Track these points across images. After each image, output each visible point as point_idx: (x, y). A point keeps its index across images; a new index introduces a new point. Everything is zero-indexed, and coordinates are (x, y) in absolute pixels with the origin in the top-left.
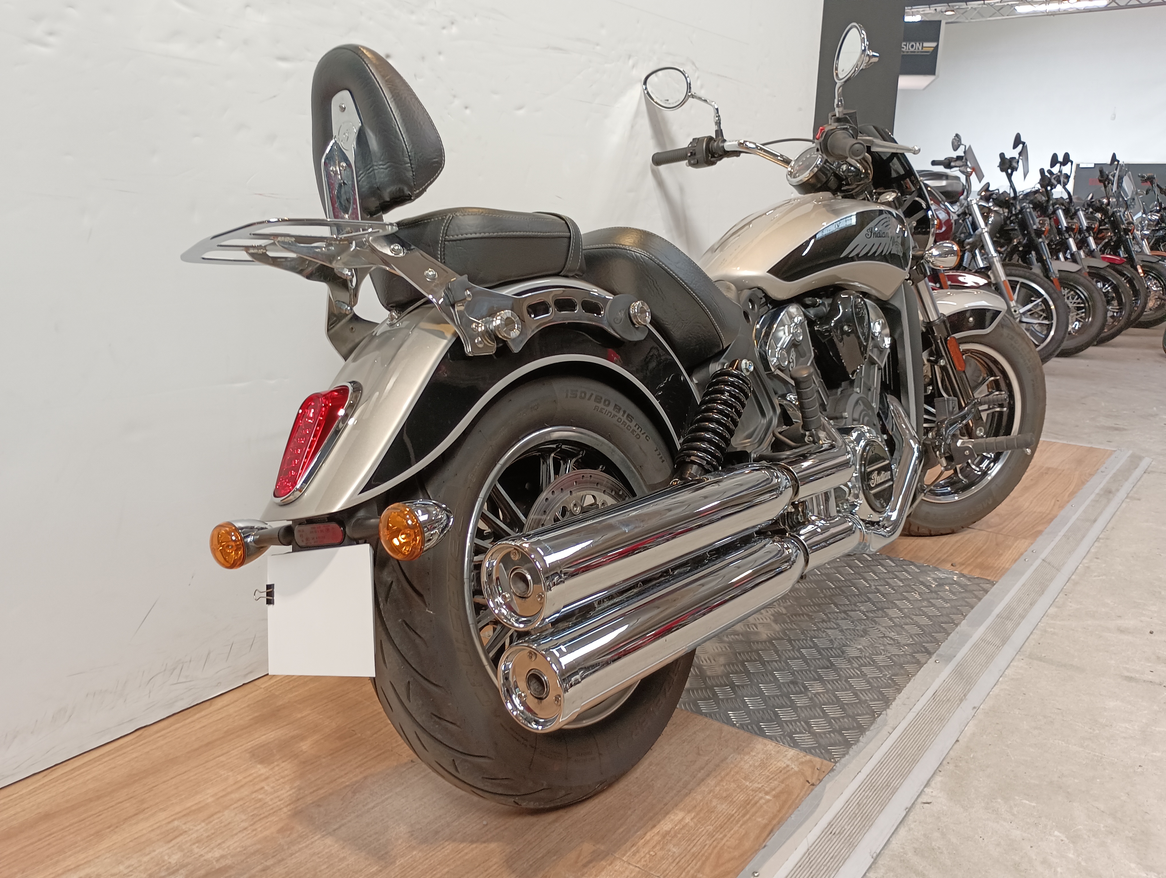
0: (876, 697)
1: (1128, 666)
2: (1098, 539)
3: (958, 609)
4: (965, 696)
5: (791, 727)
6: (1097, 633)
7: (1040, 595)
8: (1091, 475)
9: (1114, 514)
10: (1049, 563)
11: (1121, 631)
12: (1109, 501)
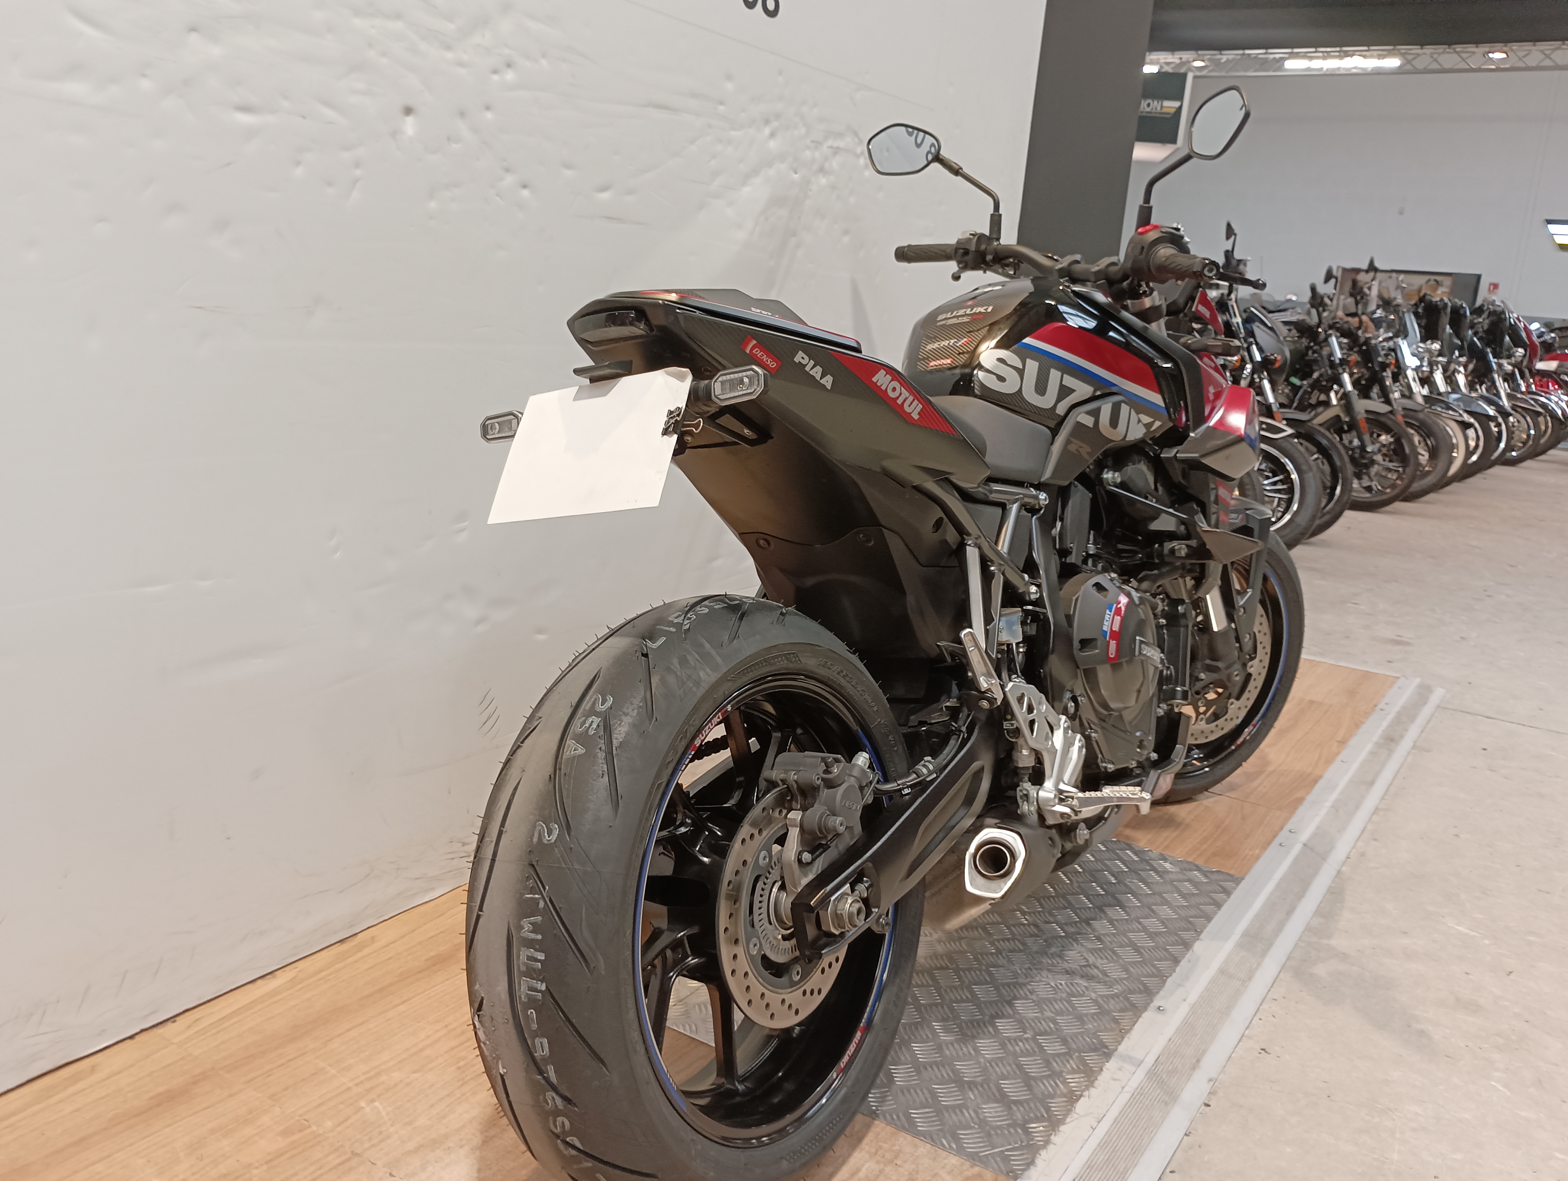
0: (1074, 1065)
5: (954, 1116)
8: (1367, 714)
10: (1312, 850)
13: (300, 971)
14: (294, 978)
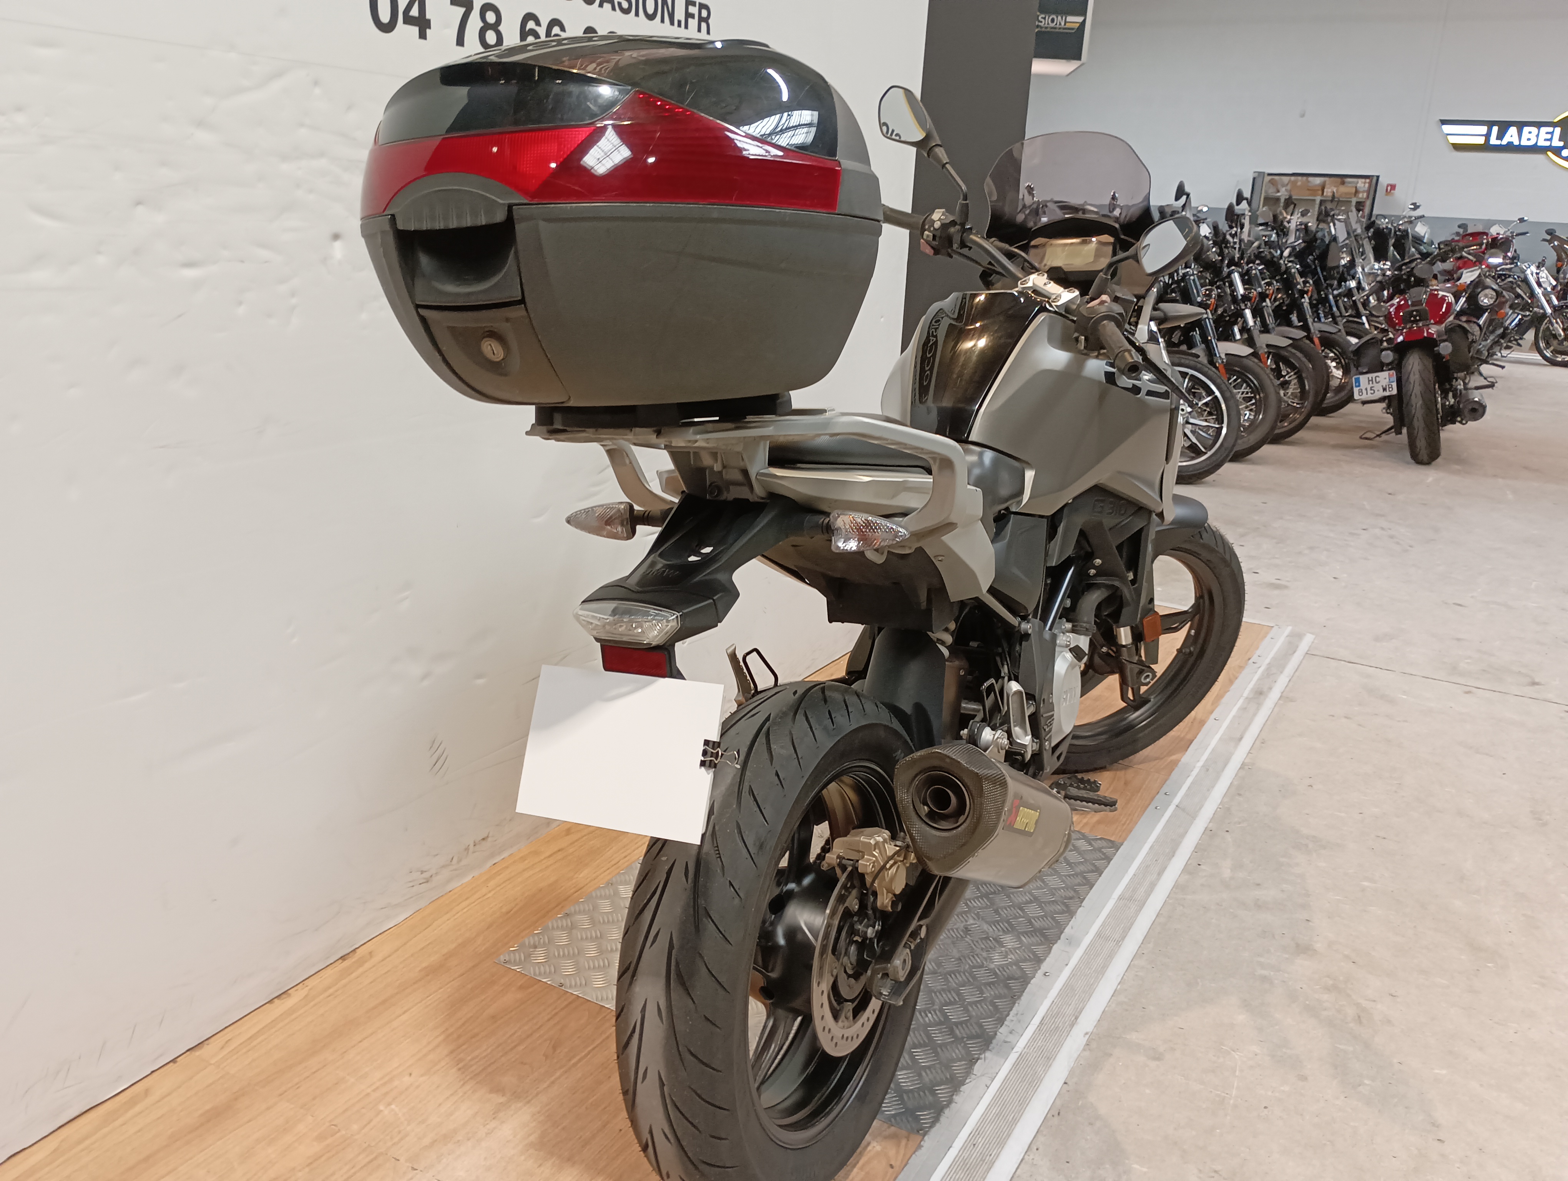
0: (973, 1031)
1: (1262, 960)
2: (1243, 766)
3: (1075, 891)
4: (1076, 1018)
6: (1231, 910)
7: (1170, 859)
9: (1264, 725)
10: (1183, 810)
11: (1259, 905)
12: (1259, 705)
13: (311, 989)
14: (306, 996)
